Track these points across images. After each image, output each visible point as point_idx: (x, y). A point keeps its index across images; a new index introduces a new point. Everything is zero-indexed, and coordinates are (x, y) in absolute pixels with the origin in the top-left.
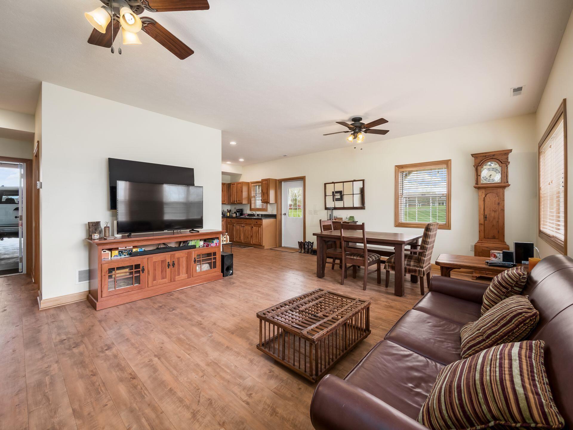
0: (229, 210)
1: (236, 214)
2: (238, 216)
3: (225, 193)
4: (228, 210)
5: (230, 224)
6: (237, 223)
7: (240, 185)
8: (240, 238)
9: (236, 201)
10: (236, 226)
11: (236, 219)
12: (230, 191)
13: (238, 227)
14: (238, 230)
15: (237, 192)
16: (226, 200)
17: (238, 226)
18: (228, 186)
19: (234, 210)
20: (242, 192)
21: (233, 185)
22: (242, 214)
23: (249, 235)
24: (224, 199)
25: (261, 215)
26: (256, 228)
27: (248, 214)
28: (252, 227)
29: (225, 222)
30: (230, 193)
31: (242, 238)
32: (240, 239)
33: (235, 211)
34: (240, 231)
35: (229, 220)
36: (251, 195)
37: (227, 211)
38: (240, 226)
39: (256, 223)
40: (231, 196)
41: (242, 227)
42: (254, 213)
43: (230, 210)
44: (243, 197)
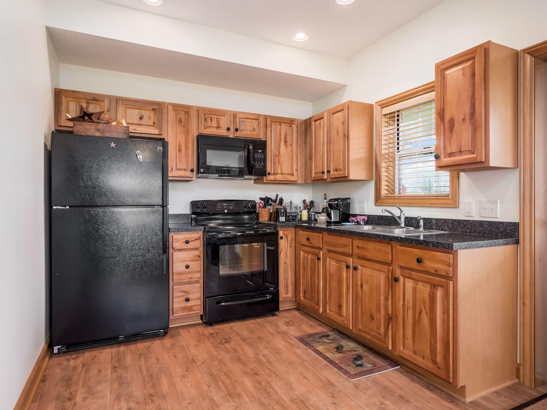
0: (308, 201)
1: (329, 215)
2: (336, 223)
3: (294, 149)
4: (304, 201)
5: (307, 249)
6: (329, 251)
7: (340, 114)
8: (340, 306)
9: (328, 172)
10: (325, 260)
11: (325, 234)
12: (308, 141)
13: (332, 264)
14: (331, 275)
15: (329, 142)
16: (297, 170)
17: (334, 263)
18: (303, 128)
19: (322, 204)
20: (347, 137)
21: (318, 122)
22: (346, 217)
23: (379, 311)
24: (292, 168)
25: (425, 219)
26: (415, 290)
27: (368, 216)
28: (396, 280)
29: (291, 240)
30: (308, 149)
31: (347, 310)
32: (340, 314)
33: (326, 205)
34: (340, 282)
35: (303, 234)
36: (380, 150)
37: (301, 205)
38: (338, 261)
39: (414, 265)
40: (311, 158)
41: (348, 267)
42: (396, 212)
43: (312, 203)
44: (351, 157)
